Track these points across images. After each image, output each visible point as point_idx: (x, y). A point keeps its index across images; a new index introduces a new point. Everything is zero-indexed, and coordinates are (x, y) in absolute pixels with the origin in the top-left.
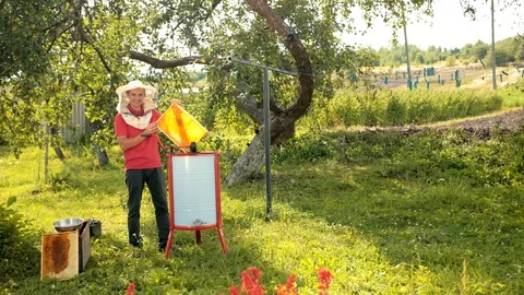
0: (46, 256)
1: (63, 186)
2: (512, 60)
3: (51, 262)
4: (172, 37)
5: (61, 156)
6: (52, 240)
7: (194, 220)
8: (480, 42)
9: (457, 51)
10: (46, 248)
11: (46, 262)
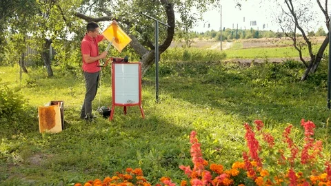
0: (42, 120)
1: (33, 85)
2: (226, 39)
3: (45, 123)
4: (90, 10)
5: (26, 71)
6: (44, 110)
7: (127, 100)
8: (212, 30)
9: (203, 33)
10: (41, 115)
11: (42, 123)
